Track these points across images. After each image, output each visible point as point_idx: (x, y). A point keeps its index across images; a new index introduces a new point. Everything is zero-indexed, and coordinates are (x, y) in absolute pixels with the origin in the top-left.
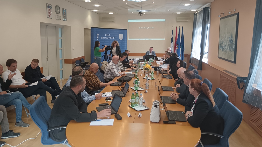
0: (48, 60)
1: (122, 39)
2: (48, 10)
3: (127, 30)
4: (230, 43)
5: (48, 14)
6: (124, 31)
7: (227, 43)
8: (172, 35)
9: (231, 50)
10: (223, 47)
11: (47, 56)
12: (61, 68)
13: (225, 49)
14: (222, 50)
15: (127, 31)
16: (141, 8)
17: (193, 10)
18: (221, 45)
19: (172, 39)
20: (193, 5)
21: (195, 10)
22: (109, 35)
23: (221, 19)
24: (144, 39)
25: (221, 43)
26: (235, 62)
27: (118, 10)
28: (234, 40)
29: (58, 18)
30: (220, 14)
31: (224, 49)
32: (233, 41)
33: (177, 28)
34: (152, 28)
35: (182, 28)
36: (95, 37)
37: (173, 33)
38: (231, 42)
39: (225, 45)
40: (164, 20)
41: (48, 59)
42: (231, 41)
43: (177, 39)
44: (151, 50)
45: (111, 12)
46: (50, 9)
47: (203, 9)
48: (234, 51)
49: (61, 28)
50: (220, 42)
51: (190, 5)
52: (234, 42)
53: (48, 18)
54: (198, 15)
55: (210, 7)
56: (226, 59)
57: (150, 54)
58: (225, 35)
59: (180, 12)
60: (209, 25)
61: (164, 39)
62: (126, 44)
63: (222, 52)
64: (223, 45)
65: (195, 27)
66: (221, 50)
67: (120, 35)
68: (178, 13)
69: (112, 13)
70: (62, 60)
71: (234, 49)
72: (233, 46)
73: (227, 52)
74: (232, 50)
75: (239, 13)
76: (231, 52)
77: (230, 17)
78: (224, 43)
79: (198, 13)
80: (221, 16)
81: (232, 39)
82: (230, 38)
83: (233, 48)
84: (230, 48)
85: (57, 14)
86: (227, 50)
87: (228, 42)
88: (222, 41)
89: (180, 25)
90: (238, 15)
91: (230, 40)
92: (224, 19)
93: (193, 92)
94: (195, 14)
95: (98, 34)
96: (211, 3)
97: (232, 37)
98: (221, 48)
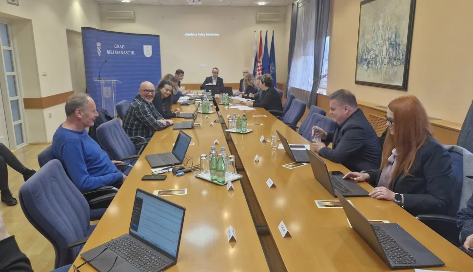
1: (151, 55)
3: (158, 36)
4: (391, 50)
6: (154, 40)
9: (393, 65)
10: (370, 60)
13: (376, 63)
14: (367, 66)
15: (159, 40)
18: (364, 57)
22: (123, 47)
23: (363, 3)
25: (362, 53)
26: (404, 88)
28: (402, 42)
31: (372, 64)
32: (399, 45)
38: (393, 48)
39: (377, 56)
42: (394, 45)
48: (403, 66)
49: (7, 25)
50: (360, 51)
52: (403, 47)
54: (300, 5)
56: (380, 83)
58: (376, 35)
63: (367, 70)
64: (369, 57)
66: (365, 66)
67: (145, 47)
71: (403, 61)
72: (401, 55)
74: (398, 63)
76: (396, 68)
78: (372, 52)
79: (300, 2)
81: (398, 41)
82: (390, 39)
83: (399, 59)
84: (389, 61)
86: (381, 65)
87: (384, 49)
88: (367, 48)
91: (390, 44)
92: (373, 2)
94: (294, 4)
95: (99, 44)
97: (395, 37)
98: (363, 62)
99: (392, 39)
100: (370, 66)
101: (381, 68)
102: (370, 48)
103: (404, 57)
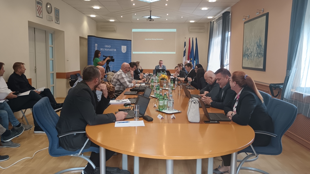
0: (36, 72)
1: (125, 52)
2: (38, 7)
3: (131, 40)
4: (258, 49)
5: (38, 12)
6: (127, 43)
7: (253, 49)
8: (185, 47)
9: (259, 57)
10: (249, 54)
11: (35, 67)
12: (52, 83)
13: (251, 56)
14: (248, 58)
15: (131, 43)
16: (150, 12)
17: (209, 18)
18: (246, 53)
19: (185, 52)
20: (211, 10)
21: (211, 17)
22: (110, 46)
23: (245, 23)
24: (151, 53)
26: (264, 69)
27: (122, 15)
28: (263, 44)
29: (49, 18)
30: (244, 17)
31: (249, 57)
32: (261, 46)
33: (190, 39)
34: (161, 39)
35: (196, 39)
36: (93, 48)
37: (185, 45)
38: (258, 47)
39: (252, 52)
40: (175, 30)
41: (36, 70)
42: (259, 46)
43: (191, 52)
44: (161, 63)
45: (112, 19)
46: (40, 6)
47: (222, 15)
48: (263, 57)
49: (52, 34)
50: (244, 50)
51: (207, 9)
52: (263, 47)
53: (37, 16)
54: (215, 23)
55: (231, 12)
56: (253, 67)
57: (161, 68)
58: (251, 40)
59: (194, 20)
60: (229, 33)
61: (175, 53)
62: (130, 57)
63: (247, 60)
64: (248, 53)
65: (211, 37)
66: (246, 58)
67: (122, 47)
68: (191, 21)
69: (113, 21)
70: (53, 74)
71: (263, 55)
72: (262, 52)
73: (253, 60)
74: (261, 56)
75: (268, 13)
76: (260, 59)
77: (257, 20)
78: (249, 50)
79: (215, 21)
80: (245, 19)
81: (261, 43)
82: (257, 43)
83: (261, 54)
84: (257, 55)
85: (49, 13)
86: (254, 57)
87: (255, 48)
88: (247, 48)
89: (193, 36)
90: (267, 15)
91: (257, 45)
92: (250, 23)
93: (234, 86)
94: (211, 22)
95: (96, 45)
96: (232, 7)
97: (260, 41)
98: (246, 56)
99: (258, 43)
100: (249, 58)
101: (254, 59)
102: (249, 48)
103: (263, 52)
